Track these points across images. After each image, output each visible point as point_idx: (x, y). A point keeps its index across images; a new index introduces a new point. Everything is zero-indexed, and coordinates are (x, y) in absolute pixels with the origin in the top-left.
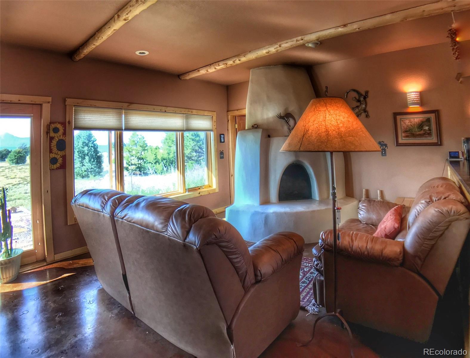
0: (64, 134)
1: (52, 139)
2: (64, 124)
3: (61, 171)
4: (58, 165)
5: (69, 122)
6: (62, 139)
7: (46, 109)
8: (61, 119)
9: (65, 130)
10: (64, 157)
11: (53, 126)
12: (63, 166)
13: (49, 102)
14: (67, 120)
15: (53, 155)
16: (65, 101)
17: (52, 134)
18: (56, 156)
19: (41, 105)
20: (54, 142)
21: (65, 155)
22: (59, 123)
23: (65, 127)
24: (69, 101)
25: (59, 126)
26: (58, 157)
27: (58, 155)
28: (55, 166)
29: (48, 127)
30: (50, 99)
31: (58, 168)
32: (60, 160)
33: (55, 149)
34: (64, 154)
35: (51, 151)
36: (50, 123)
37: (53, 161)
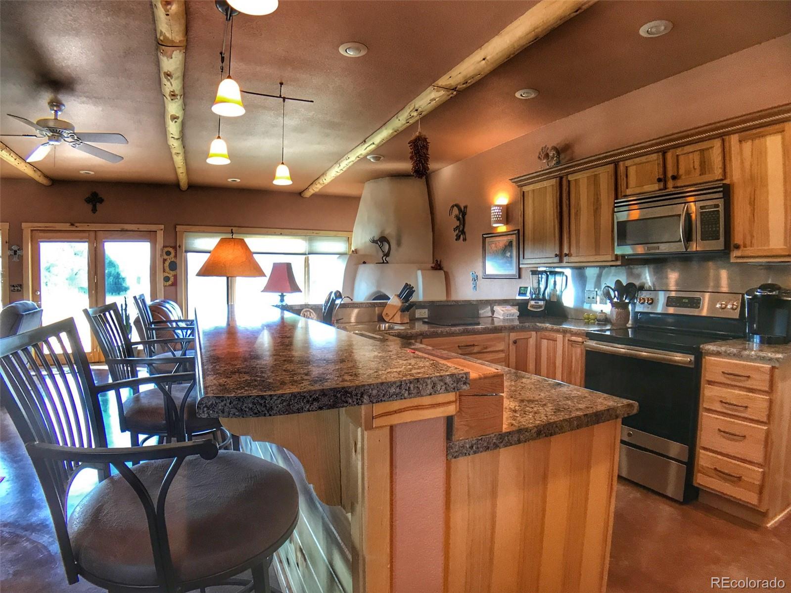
0: (176, 256)
1: (165, 260)
2: (175, 248)
3: (173, 288)
4: (170, 283)
5: (180, 247)
6: (173, 261)
7: (160, 235)
8: (173, 245)
9: (176, 253)
10: (175, 276)
11: (166, 249)
12: (175, 284)
13: (162, 229)
14: (178, 245)
15: (166, 274)
16: (176, 228)
17: (165, 257)
18: (168, 275)
19: (156, 231)
20: (167, 264)
21: (177, 275)
22: (171, 247)
23: (176, 250)
24: (179, 228)
25: (171, 250)
26: (170, 276)
27: (171, 274)
28: (168, 284)
29: (162, 250)
30: (162, 227)
31: (170, 285)
32: (172, 279)
33: (167, 269)
34: (175, 273)
35: (164, 271)
36: (164, 247)
37: (167, 279)
